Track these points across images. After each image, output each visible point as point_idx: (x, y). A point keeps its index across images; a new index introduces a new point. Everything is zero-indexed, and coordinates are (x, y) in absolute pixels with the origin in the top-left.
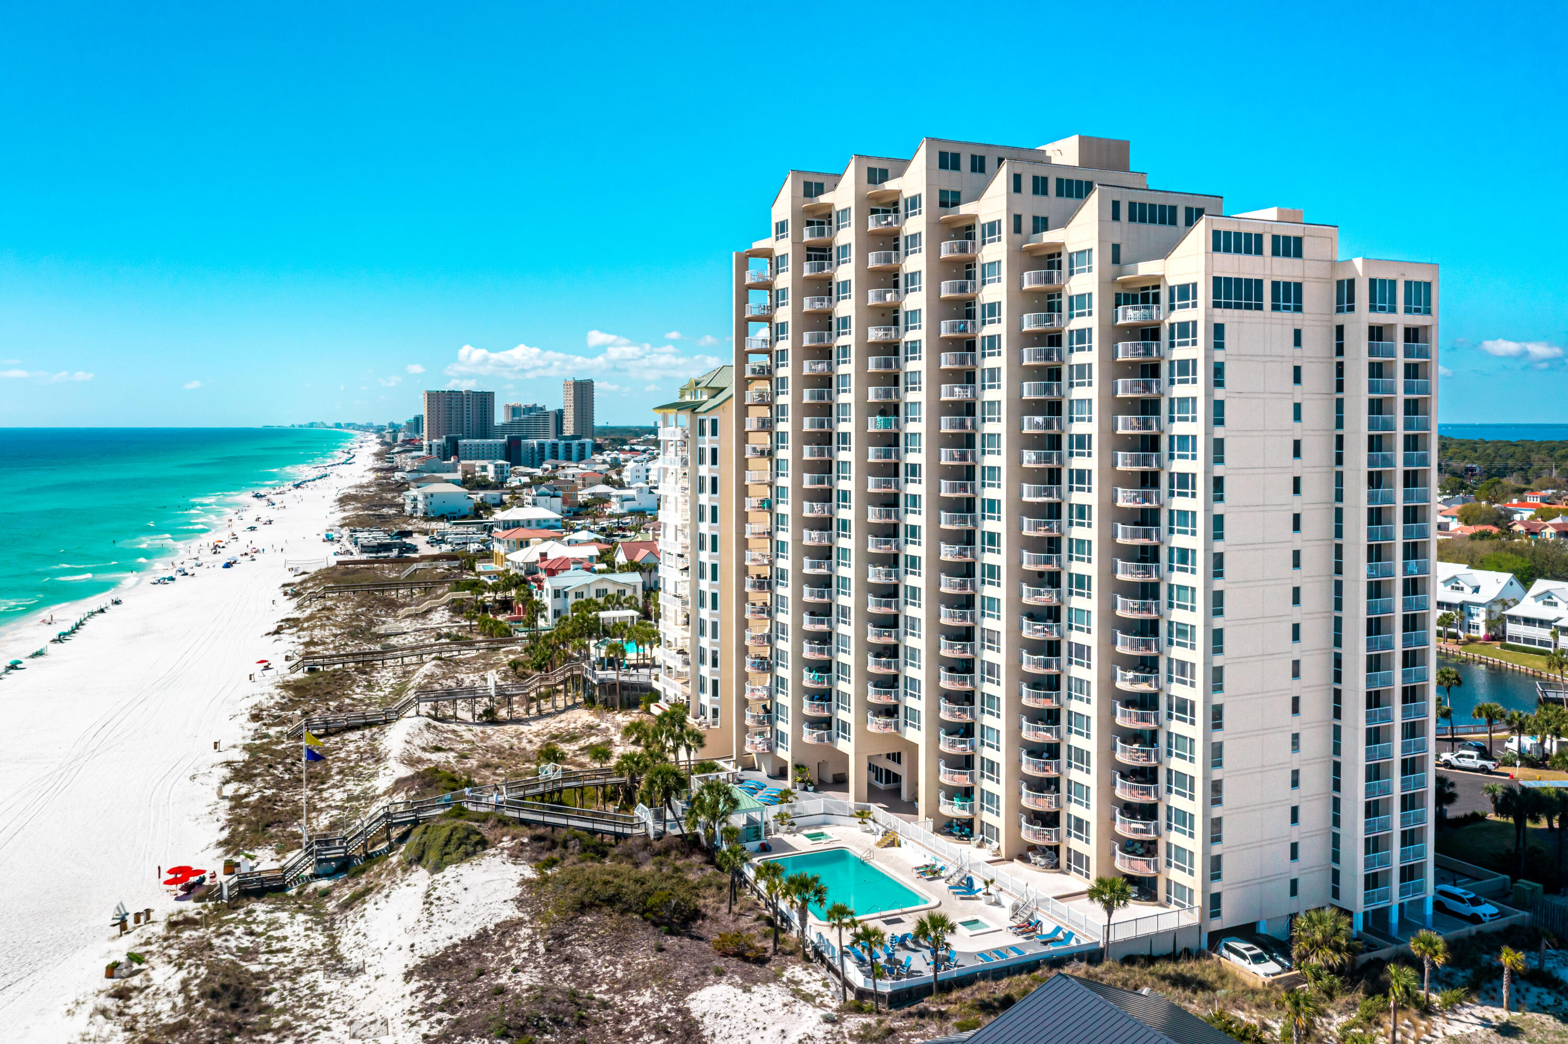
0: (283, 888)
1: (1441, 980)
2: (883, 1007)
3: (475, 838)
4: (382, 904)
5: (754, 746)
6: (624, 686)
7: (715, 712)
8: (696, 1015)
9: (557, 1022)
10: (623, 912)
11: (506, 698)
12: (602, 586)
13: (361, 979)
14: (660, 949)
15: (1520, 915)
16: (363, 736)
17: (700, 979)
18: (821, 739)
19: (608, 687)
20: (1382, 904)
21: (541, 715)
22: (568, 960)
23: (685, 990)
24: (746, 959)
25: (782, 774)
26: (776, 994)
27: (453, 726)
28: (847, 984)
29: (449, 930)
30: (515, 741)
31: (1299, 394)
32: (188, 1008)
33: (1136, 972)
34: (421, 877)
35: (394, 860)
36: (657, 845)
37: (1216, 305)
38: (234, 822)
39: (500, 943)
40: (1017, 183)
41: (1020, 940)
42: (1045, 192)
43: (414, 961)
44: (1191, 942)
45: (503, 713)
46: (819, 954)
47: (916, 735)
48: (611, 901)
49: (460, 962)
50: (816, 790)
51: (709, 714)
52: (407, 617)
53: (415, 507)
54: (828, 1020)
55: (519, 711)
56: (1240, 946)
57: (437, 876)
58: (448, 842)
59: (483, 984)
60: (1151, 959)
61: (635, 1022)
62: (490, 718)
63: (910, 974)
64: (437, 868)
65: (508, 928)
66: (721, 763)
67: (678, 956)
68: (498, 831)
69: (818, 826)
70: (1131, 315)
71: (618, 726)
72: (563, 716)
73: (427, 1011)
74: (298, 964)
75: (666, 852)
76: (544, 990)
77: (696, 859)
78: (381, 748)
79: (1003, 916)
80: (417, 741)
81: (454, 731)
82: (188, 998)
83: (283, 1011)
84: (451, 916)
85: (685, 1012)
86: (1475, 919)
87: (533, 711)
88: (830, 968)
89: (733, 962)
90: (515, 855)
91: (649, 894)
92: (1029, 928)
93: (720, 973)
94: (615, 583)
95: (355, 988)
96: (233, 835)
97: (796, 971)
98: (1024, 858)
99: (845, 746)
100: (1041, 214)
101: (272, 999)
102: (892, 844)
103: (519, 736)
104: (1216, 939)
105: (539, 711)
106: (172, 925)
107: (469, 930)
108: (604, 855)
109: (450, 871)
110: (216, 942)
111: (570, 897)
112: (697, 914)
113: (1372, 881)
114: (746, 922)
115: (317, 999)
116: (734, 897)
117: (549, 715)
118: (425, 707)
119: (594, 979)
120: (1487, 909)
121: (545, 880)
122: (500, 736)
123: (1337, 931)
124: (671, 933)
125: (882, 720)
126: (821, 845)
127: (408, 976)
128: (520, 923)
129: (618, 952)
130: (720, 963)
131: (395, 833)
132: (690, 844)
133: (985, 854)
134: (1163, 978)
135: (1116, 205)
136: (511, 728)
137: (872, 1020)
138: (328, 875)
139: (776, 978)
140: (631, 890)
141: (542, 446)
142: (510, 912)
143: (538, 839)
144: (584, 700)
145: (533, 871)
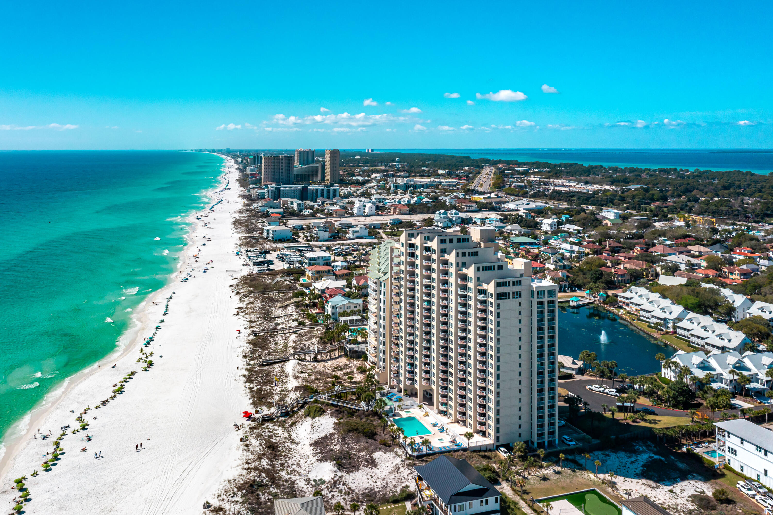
0: (273, 419)
1: (548, 460)
2: (414, 459)
3: (322, 410)
4: (301, 426)
5: (394, 382)
6: (357, 351)
7: (384, 367)
8: (374, 458)
9: (345, 458)
10: (359, 433)
11: (319, 352)
12: (349, 305)
13: (299, 445)
14: (367, 443)
16: (279, 367)
17: (375, 450)
18: (411, 384)
19: (352, 351)
20: (542, 441)
21: (331, 359)
22: (346, 444)
23: (372, 452)
24: (386, 446)
25: (400, 391)
26: (391, 454)
27: (305, 363)
28: (407, 453)
29: (318, 434)
30: (324, 369)
31: (520, 317)
32: (263, 450)
33: (474, 454)
34: (309, 419)
35: (301, 413)
36: (367, 413)
37: (497, 299)
38: (253, 397)
39: (330, 438)
40: (457, 255)
41: (451, 444)
42: (465, 256)
43: (311, 442)
44: (491, 448)
45: (319, 357)
46: (402, 446)
47: (434, 387)
48: (356, 430)
49: (322, 442)
50: (410, 397)
51: (382, 368)
52: (280, 307)
53: (268, 234)
54: (402, 461)
55: (324, 356)
56: (502, 449)
57: (314, 420)
58: (315, 411)
59: (327, 448)
60: (480, 451)
61: (361, 459)
62: (315, 360)
63: (422, 451)
64: (313, 418)
65: (332, 435)
66: (384, 387)
67: (371, 444)
68: (327, 407)
69: (409, 408)
70: (480, 297)
71: (355, 366)
72: (338, 360)
73: (317, 454)
74: (283, 440)
75: (368, 415)
76: (342, 451)
77: (376, 417)
78: (286, 371)
79: (448, 438)
80: (296, 370)
81: (305, 365)
82: (263, 448)
83: (284, 452)
84: (318, 431)
85: (372, 457)
87: (328, 357)
88: (405, 449)
89: (383, 446)
90: (332, 415)
91: (364, 429)
92: (453, 442)
93: (380, 449)
94: (353, 303)
95: (299, 447)
96: (254, 400)
97: (397, 449)
98: (458, 422)
99: (417, 387)
100: (464, 261)
101: (280, 449)
102: (427, 416)
103: (325, 367)
104: (498, 447)
105: (330, 357)
106: (250, 428)
107: (323, 435)
108: (353, 415)
109: (317, 419)
110: (263, 434)
111: (346, 428)
112: (376, 434)
114: (387, 436)
115: (290, 450)
116: (385, 429)
117: (333, 359)
118: (296, 356)
119: (352, 448)
120: (572, 443)
121: (340, 423)
122: (319, 366)
123: (522, 447)
124: (369, 439)
125: (426, 382)
126: (408, 415)
127: (311, 445)
128: (334, 434)
129: (357, 442)
130: (380, 446)
131: (299, 406)
132: (375, 414)
133: (449, 421)
134: (480, 455)
135: (478, 268)
136: (322, 364)
137: (411, 461)
138: (284, 416)
139: (392, 451)
140: (361, 428)
141: (317, 190)
142: (332, 431)
143: (337, 410)
144: (344, 354)
145: (336, 421)
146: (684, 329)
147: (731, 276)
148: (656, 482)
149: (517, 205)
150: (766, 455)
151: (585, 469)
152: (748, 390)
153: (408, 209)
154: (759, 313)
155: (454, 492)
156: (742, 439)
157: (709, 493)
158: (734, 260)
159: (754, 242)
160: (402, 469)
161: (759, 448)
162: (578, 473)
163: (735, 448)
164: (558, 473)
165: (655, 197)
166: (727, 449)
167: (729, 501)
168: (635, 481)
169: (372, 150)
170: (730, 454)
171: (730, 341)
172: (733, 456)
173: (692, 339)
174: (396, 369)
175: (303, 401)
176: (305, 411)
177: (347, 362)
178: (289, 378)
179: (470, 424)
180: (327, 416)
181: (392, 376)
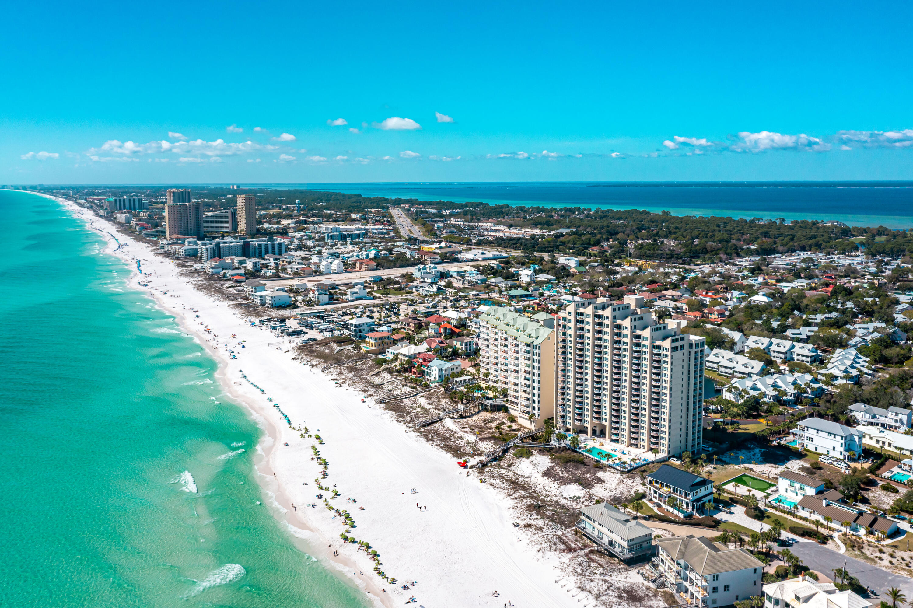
0: (487, 464)
1: (705, 462)
2: (627, 473)
3: (528, 452)
4: (519, 465)
6: (497, 405)
8: (599, 477)
10: (572, 463)
12: (453, 367)
13: (532, 478)
14: (585, 468)
15: (716, 449)
16: (440, 425)
18: (579, 423)
20: (694, 450)
21: (472, 414)
22: (570, 471)
23: (595, 474)
24: (599, 469)
25: (567, 431)
26: (609, 473)
27: (456, 420)
29: (541, 469)
30: (475, 423)
32: (510, 485)
36: (561, 449)
37: (672, 352)
38: (447, 451)
39: (554, 470)
40: (631, 320)
43: (541, 474)
44: (667, 459)
46: (611, 466)
47: (606, 423)
49: (549, 473)
50: (578, 434)
51: (537, 415)
52: (373, 376)
54: (620, 476)
55: (467, 413)
56: (674, 458)
57: (529, 459)
59: (556, 476)
60: (661, 462)
61: (589, 479)
62: (461, 417)
63: (627, 468)
64: (527, 458)
65: (553, 467)
67: (588, 469)
68: (529, 449)
70: (655, 351)
71: (501, 417)
74: (514, 477)
75: (563, 450)
78: (450, 429)
80: (457, 426)
81: (459, 422)
82: (507, 484)
83: (525, 484)
84: (540, 466)
85: (597, 477)
86: (708, 451)
88: (614, 468)
90: (540, 454)
92: (640, 459)
93: (598, 471)
96: (452, 453)
97: (609, 469)
98: (631, 445)
99: (587, 425)
100: (635, 325)
101: (520, 482)
102: (602, 444)
103: (474, 421)
106: (477, 474)
107: (545, 468)
110: (493, 475)
111: (558, 461)
112: (583, 462)
113: (693, 446)
115: (528, 482)
119: (577, 473)
120: (710, 449)
124: (583, 465)
125: (597, 420)
129: (577, 469)
130: (596, 469)
131: (502, 451)
132: (567, 448)
133: (624, 446)
134: (663, 465)
135: (653, 329)
136: (470, 419)
137: (627, 475)
138: (493, 461)
139: (607, 471)
140: (570, 459)
141: (260, 246)
142: (551, 465)
143: (540, 450)
144: (482, 409)
145: (549, 457)
146: (712, 362)
147: (710, 316)
148: (775, 464)
149: (475, 255)
150: (835, 437)
151: (730, 464)
152: (784, 401)
153: (375, 264)
154: (755, 346)
155: (690, 484)
156: (818, 430)
157: (807, 465)
158: (705, 302)
159: (707, 284)
160: (625, 481)
161: (830, 434)
162: (726, 466)
163: (811, 436)
164: (715, 468)
165: (592, 242)
166: (806, 438)
167: (821, 468)
168: (763, 465)
169: (238, 187)
170: (808, 441)
171: (752, 368)
172: (810, 442)
173: (721, 369)
174: (563, 414)
175: (505, 448)
176: (514, 454)
177: (490, 415)
178: (461, 433)
179: (643, 446)
180: (538, 455)
181: (560, 420)
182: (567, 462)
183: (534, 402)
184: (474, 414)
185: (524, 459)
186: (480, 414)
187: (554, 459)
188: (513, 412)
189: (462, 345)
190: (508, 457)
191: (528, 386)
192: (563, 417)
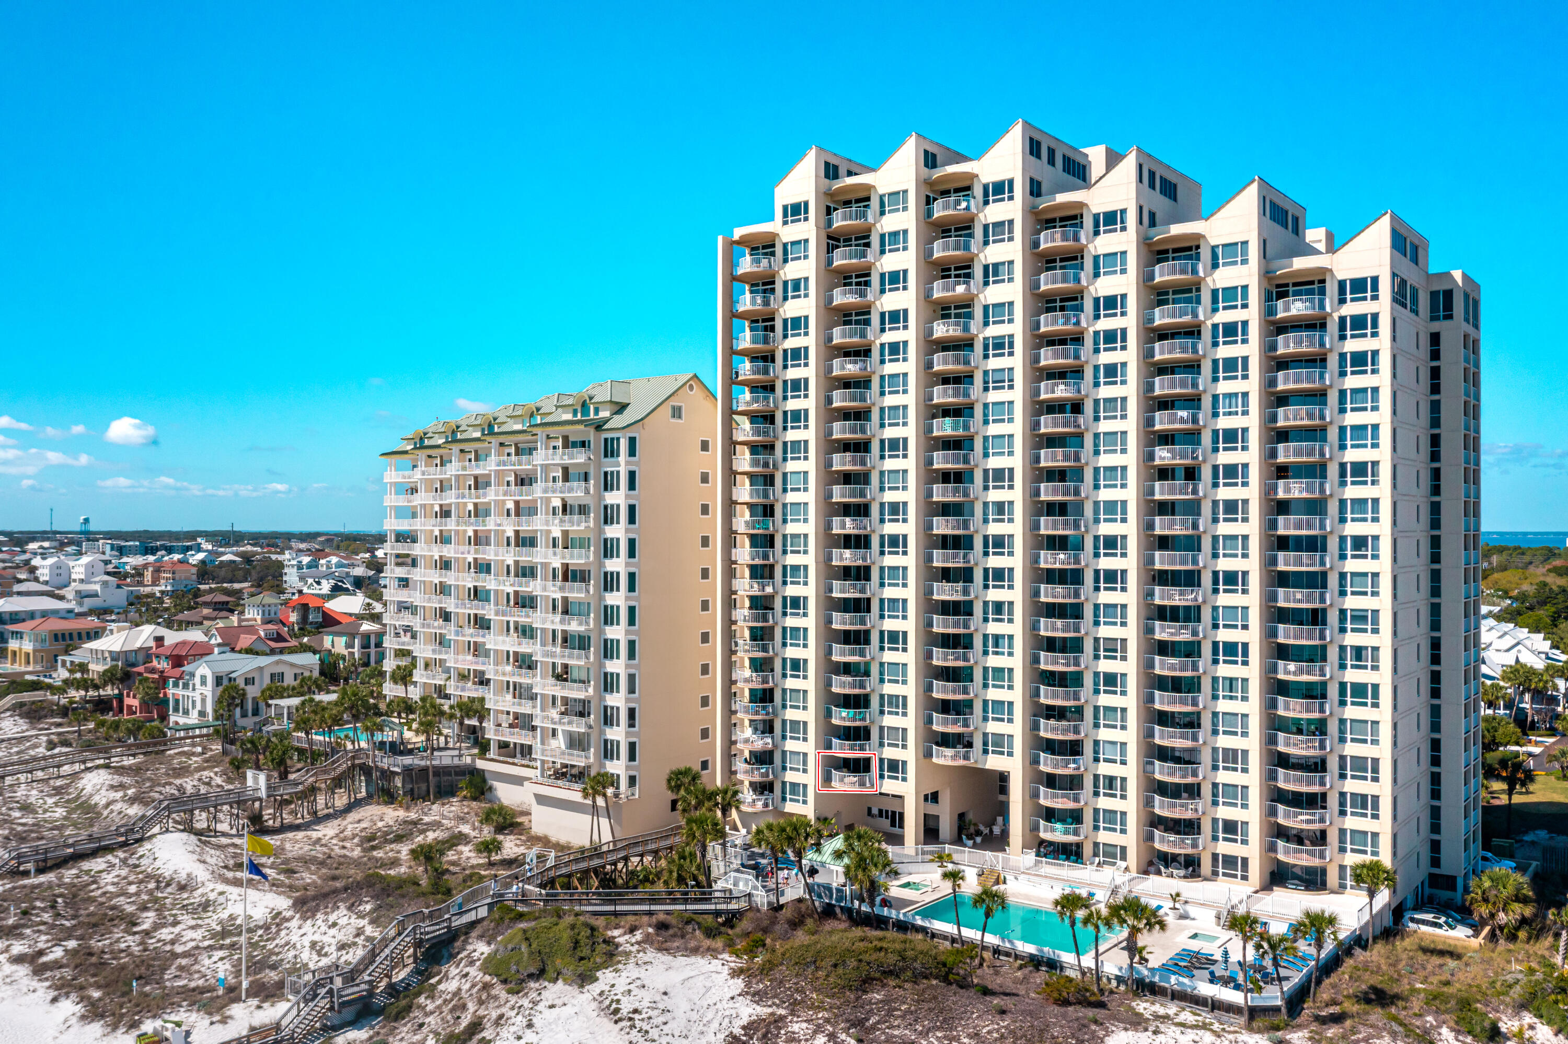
6: (436, 771)
7: (633, 780)
12: (278, 669)
19: (415, 774)
21: (321, 818)
37: (1393, 300)
40: (1139, 174)
42: (1154, 187)
46: (1145, 986)
47: (1004, 762)
51: (624, 783)
62: (258, 827)
87: (305, 814)
94: (292, 665)
99: (896, 787)
102: (998, 882)
104: (1398, 915)
105: (313, 813)
113: (1466, 846)
135: (1264, 202)
142: (748, 1011)
143: (662, 926)
144: (370, 796)
145: (734, 962)
174: (761, 743)
175: (439, 930)
176: (490, 965)
177: (401, 813)
178: (210, 888)
179: (1230, 861)
180: (651, 954)
181: (745, 775)
182: (866, 983)
183: (608, 718)
184: (328, 817)
185: (555, 991)
186: (353, 816)
187: (766, 970)
188: (507, 794)
189: (350, 645)
190: (450, 986)
191: (581, 643)
192: (762, 758)
